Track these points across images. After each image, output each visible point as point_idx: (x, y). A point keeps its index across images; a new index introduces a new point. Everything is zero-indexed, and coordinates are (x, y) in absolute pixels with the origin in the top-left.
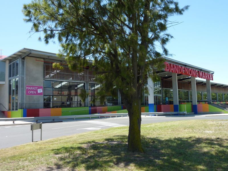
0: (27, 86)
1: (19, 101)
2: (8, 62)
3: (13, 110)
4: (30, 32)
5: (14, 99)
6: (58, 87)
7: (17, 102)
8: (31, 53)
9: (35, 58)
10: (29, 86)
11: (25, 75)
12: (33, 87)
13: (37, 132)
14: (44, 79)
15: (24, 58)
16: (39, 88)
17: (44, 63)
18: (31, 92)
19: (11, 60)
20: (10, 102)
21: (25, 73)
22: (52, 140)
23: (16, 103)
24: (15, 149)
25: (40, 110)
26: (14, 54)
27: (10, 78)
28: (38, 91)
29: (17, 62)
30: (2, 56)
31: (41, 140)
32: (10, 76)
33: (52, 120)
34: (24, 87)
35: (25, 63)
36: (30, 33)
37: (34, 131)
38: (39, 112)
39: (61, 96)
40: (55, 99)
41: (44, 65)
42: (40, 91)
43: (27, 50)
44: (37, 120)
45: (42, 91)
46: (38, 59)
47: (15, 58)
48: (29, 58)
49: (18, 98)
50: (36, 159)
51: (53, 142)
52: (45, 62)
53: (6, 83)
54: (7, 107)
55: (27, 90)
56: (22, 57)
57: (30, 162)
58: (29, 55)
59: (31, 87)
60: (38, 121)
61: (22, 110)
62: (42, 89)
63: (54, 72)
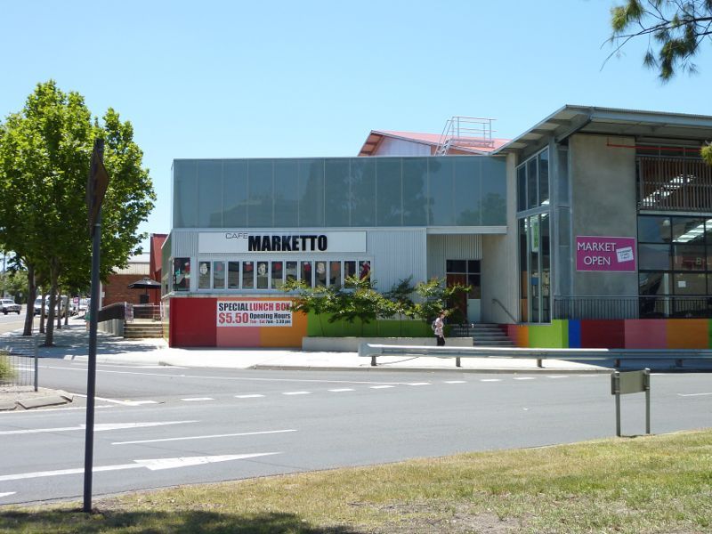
0: (581, 240)
1: (553, 292)
2: (512, 158)
3: (535, 320)
4: (612, 39)
5: (536, 286)
6: (684, 238)
7: (546, 294)
8: (589, 122)
9: (604, 139)
10: (587, 240)
11: (571, 201)
12: (599, 241)
13: (633, 402)
14: (638, 211)
15: (565, 143)
16: (622, 243)
17: (637, 152)
18: (593, 260)
19: (524, 149)
20: (523, 296)
21: (570, 193)
22: (690, 435)
23: (544, 297)
24: (565, 454)
25: (627, 323)
26: (534, 131)
27: (523, 214)
28: (619, 255)
29: (543, 158)
30: (493, 142)
31: (648, 432)
32: (521, 207)
33: (673, 364)
34: (568, 244)
35: (570, 158)
36: (615, 40)
37: (622, 397)
38: (623, 330)
39: (703, 275)
40: (682, 284)
41: (637, 162)
42: (625, 255)
43: (576, 113)
44: (618, 361)
45: (630, 257)
46: (613, 140)
47: (536, 142)
48: (582, 138)
49: (551, 282)
50: (652, 497)
51: (695, 444)
52: (640, 151)
53: (510, 231)
54: (515, 313)
55: (581, 253)
56: (560, 139)
57: (632, 504)
58: (583, 129)
59: (591, 240)
60: (622, 364)
61: (566, 321)
62: (630, 248)
63: (673, 184)
